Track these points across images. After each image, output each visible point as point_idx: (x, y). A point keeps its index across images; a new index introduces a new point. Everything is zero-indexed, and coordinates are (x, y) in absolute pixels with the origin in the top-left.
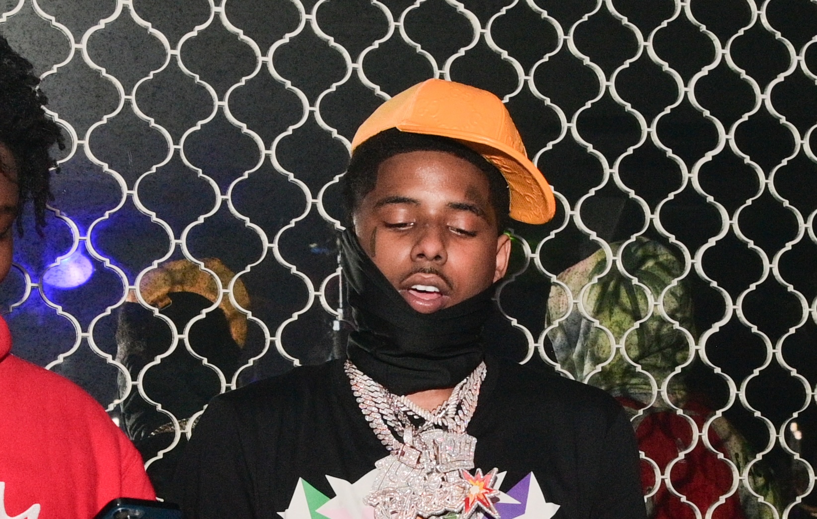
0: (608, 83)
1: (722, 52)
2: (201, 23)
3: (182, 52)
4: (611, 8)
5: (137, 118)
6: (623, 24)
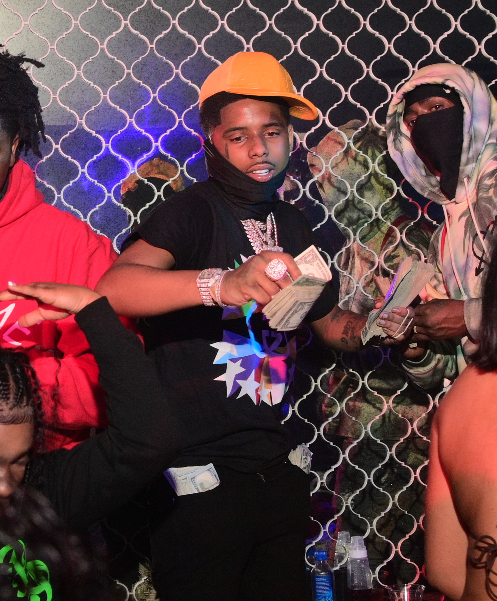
0: (390, 46)
1: (455, 24)
2: (165, 30)
3: (156, 46)
4: (390, 5)
5: (134, 82)
6: (397, 12)
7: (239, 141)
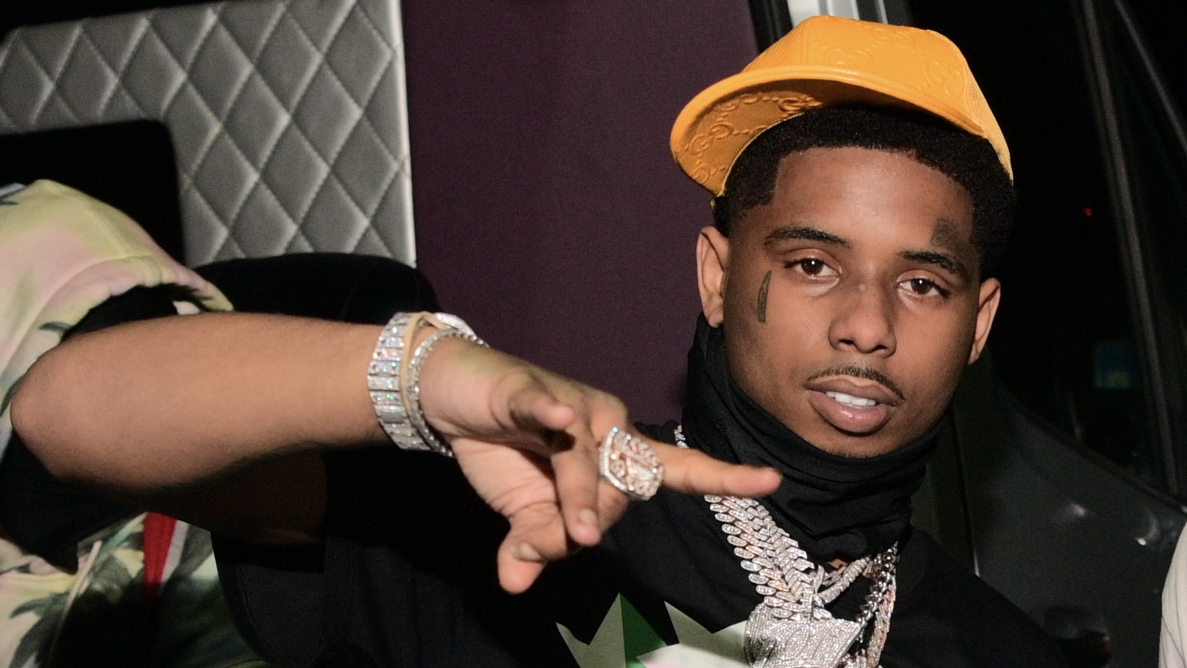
7: (812, 277)
